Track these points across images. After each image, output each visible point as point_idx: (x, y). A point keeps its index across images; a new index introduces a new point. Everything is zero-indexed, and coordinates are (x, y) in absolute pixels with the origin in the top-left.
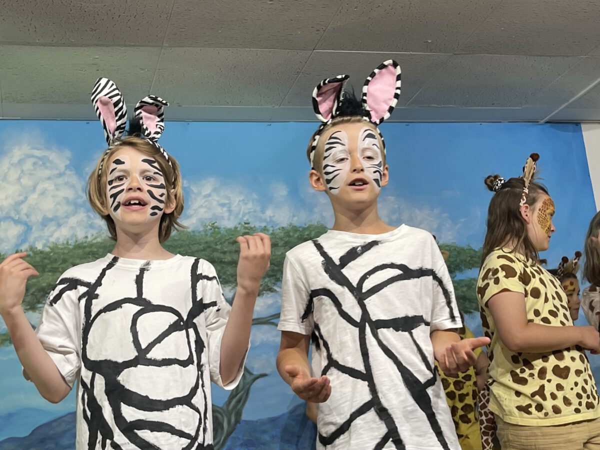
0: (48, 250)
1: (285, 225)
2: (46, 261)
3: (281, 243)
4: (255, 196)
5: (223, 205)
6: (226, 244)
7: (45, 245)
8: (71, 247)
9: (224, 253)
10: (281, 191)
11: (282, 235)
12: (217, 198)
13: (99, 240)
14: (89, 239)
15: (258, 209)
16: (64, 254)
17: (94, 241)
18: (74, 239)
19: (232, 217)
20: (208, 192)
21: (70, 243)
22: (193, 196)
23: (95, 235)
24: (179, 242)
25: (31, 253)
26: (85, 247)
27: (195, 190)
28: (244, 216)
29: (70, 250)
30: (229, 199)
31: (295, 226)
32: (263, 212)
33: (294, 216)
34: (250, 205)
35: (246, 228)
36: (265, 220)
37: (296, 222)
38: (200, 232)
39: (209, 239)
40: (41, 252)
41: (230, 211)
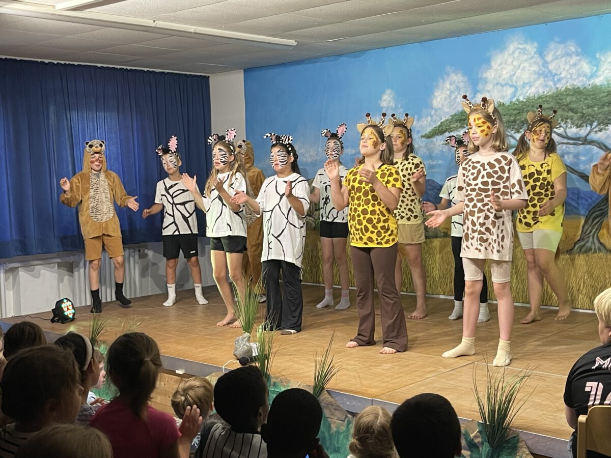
0: (525, 100)
2: (524, 106)
7: (524, 98)
8: (536, 98)
13: (550, 93)
14: (545, 93)
16: (533, 102)
17: (548, 94)
18: (538, 94)
21: (536, 95)
22: (602, 63)
23: (548, 91)
24: (593, 92)
25: (517, 103)
26: (543, 98)
27: (603, 59)
29: (536, 100)
38: (604, 85)
40: (522, 102)
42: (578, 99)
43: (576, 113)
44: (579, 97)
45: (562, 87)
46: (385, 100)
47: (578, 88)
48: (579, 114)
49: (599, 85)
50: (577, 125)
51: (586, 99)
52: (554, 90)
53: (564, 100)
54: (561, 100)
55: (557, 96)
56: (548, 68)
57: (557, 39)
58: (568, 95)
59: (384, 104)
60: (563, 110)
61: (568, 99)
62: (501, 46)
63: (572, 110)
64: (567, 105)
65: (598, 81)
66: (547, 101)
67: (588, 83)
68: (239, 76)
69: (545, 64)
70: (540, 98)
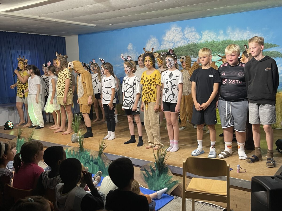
0: (177, 48)
1: (222, 40)
2: (177, 50)
3: (221, 44)
4: (216, 34)
5: (209, 36)
6: (209, 45)
7: (177, 47)
9: (209, 47)
10: (222, 32)
11: (221, 42)
12: (208, 35)
13: (186, 45)
15: (216, 37)
19: (211, 39)
20: (206, 34)
22: (203, 35)
24: (200, 45)
26: (183, 47)
27: (203, 33)
28: (213, 39)
29: (181, 48)
30: (210, 35)
31: (224, 40)
32: (217, 37)
33: (224, 38)
34: (215, 36)
35: (213, 41)
36: (218, 39)
37: (224, 39)
38: (204, 43)
39: (206, 44)
40: (176, 48)
41: (210, 38)
42: (195, 48)
43: (194, 52)
44: (195, 47)
45: (190, 43)
46: (129, 47)
47: (195, 44)
48: (195, 53)
49: (202, 42)
50: (195, 57)
51: (198, 48)
52: (187, 44)
53: (191, 48)
54: (190, 48)
55: (188, 46)
56: (185, 36)
57: (188, 26)
58: (192, 46)
59: (129, 48)
60: (190, 51)
61: (192, 48)
62: (169, 28)
63: (193, 51)
64: (192, 50)
65: (202, 41)
66: (185, 48)
67: (198, 42)
68: (76, 37)
69: (184, 35)
70: (182, 47)
